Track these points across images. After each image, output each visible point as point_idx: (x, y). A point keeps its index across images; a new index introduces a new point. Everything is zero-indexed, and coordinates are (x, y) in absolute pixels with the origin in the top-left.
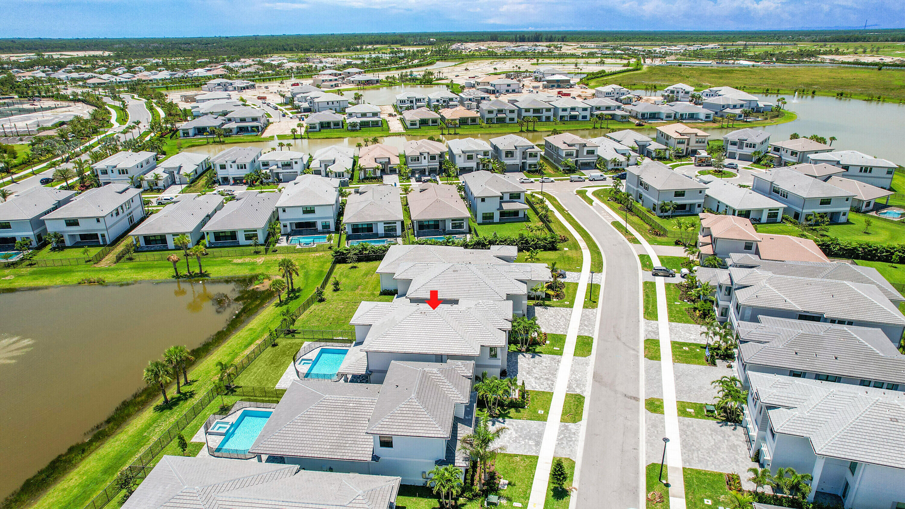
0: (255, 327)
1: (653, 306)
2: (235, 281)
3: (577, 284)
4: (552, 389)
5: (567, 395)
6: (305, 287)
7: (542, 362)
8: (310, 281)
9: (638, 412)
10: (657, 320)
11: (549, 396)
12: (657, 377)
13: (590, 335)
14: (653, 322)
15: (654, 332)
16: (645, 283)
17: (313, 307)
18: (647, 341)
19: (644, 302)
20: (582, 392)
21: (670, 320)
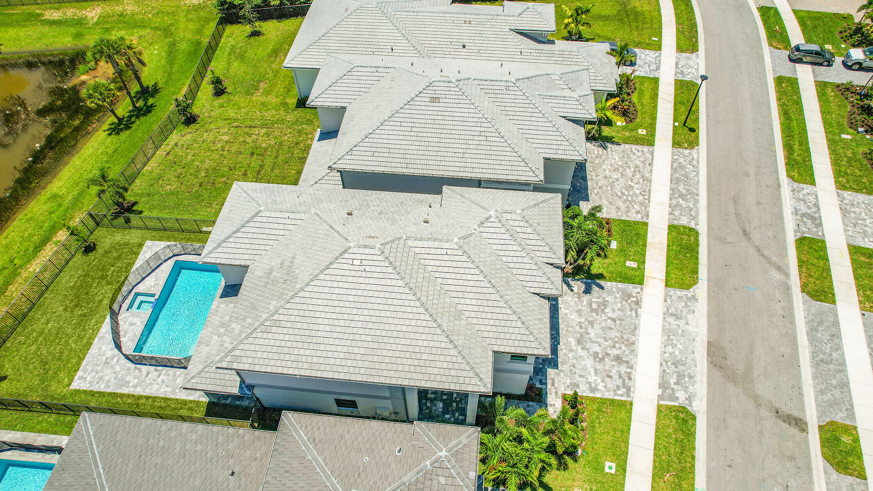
0: (64, 191)
1: (801, 144)
2: (43, 64)
3: (656, 81)
4: (629, 389)
5: (660, 409)
6: (166, 83)
7: (604, 304)
8: (176, 67)
9: (809, 468)
10: (813, 183)
11: (623, 415)
12: (835, 355)
13: (692, 225)
14: (807, 188)
15: (812, 218)
16: (779, 80)
17: (174, 137)
18: (801, 242)
19: (783, 131)
20: (689, 399)
21: (841, 186)
